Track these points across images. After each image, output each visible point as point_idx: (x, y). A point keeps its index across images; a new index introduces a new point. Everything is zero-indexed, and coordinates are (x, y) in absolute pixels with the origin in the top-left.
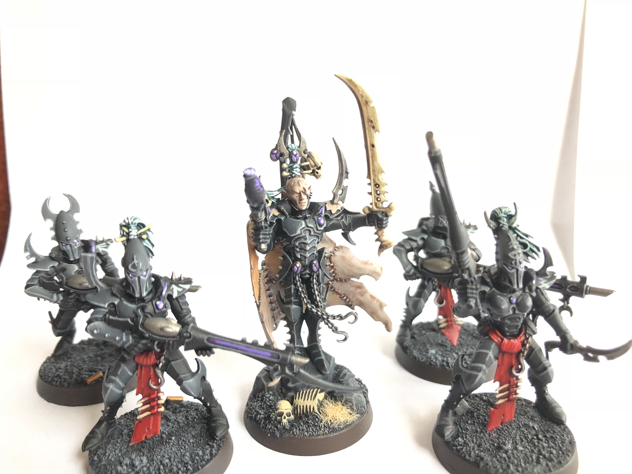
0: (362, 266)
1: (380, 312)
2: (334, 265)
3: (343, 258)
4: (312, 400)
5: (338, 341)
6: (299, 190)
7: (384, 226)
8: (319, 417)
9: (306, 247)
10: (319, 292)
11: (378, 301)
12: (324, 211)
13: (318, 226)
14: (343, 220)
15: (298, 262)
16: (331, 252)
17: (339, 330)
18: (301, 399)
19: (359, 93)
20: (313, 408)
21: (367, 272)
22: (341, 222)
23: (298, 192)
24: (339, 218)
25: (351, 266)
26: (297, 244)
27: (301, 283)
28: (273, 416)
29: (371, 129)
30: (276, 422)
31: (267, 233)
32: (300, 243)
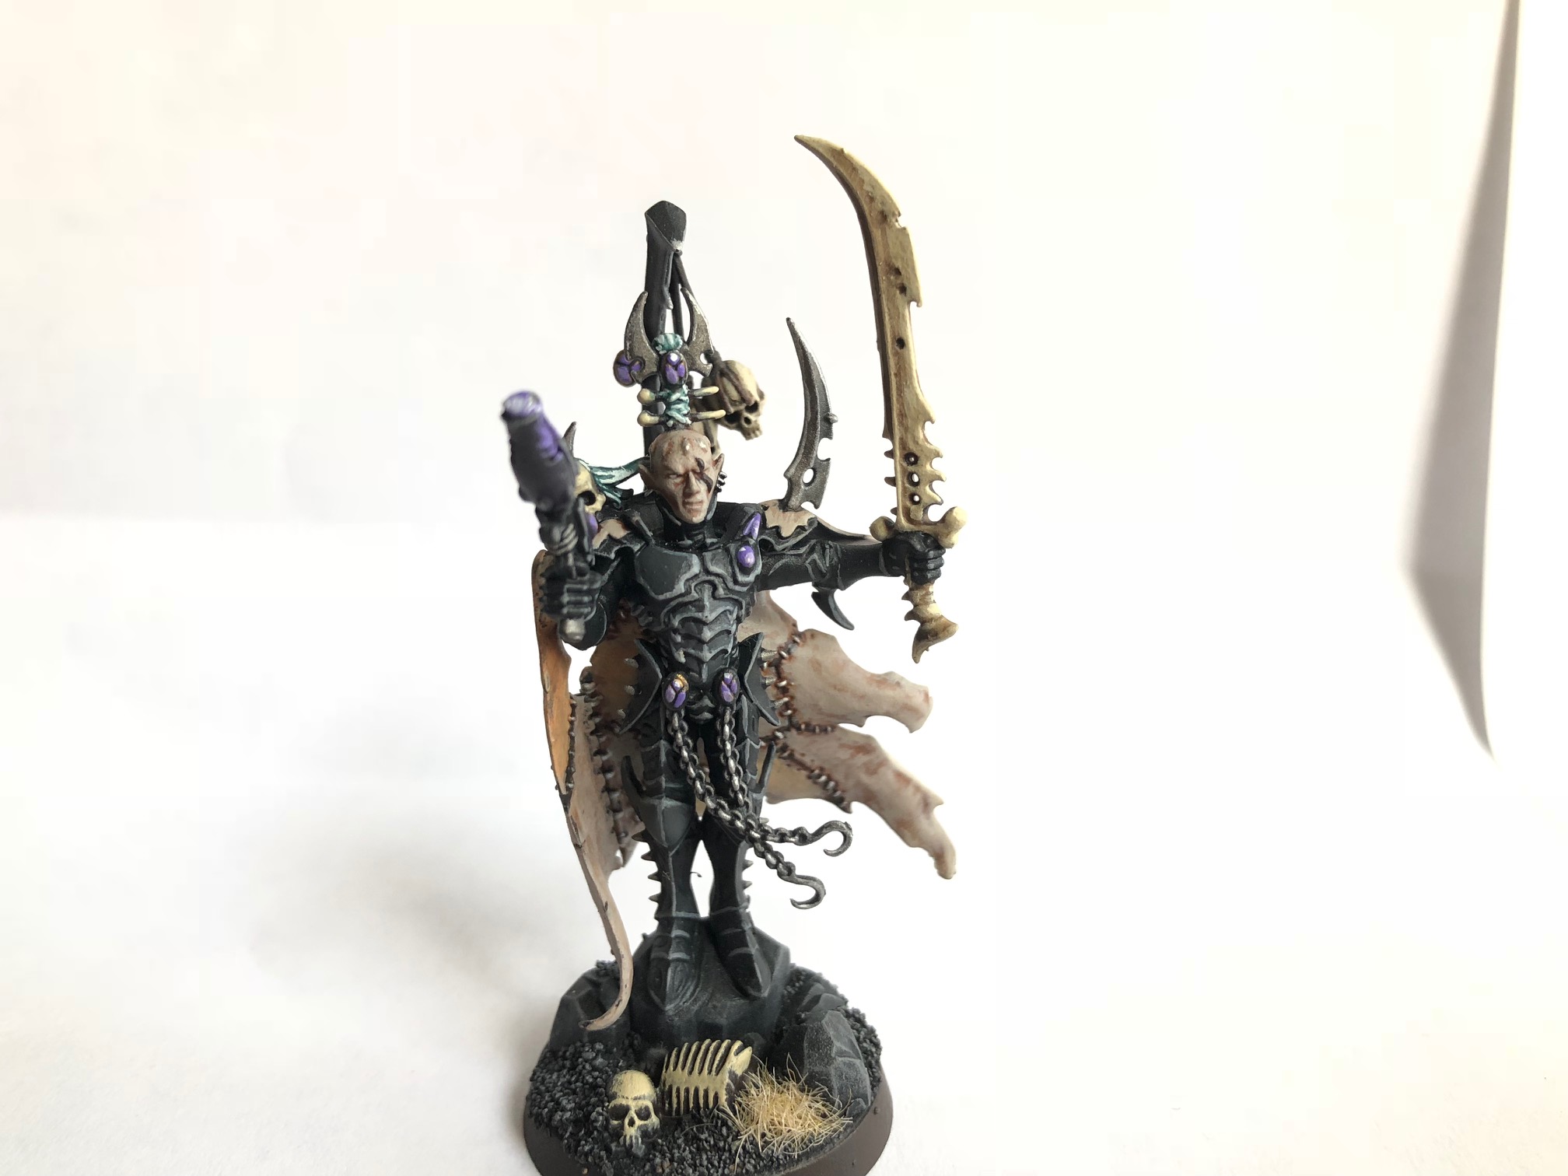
0: (872, 690)
1: (923, 823)
2: (788, 684)
3: (816, 666)
4: (713, 1073)
5: (795, 904)
6: (684, 466)
7: (929, 575)
8: (730, 1123)
9: (701, 631)
10: (741, 762)
11: (918, 788)
12: (757, 530)
13: (737, 570)
14: (815, 556)
15: (679, 676)
16: (780, 648)
17: (798, 872)
18: (683, 1069)
19: (862, 189)
20: (716, 1098)
21: (885, 708)
22: (809, 560)
23: (681, 470)
24: (803, 550)
25: (839, 690)
26: (676, 623)
27: (689, 734)
28: (598, 1116)
29: (895, 295)
30: (606, 1134)
31: (585, 587)
32: (684, 621)
